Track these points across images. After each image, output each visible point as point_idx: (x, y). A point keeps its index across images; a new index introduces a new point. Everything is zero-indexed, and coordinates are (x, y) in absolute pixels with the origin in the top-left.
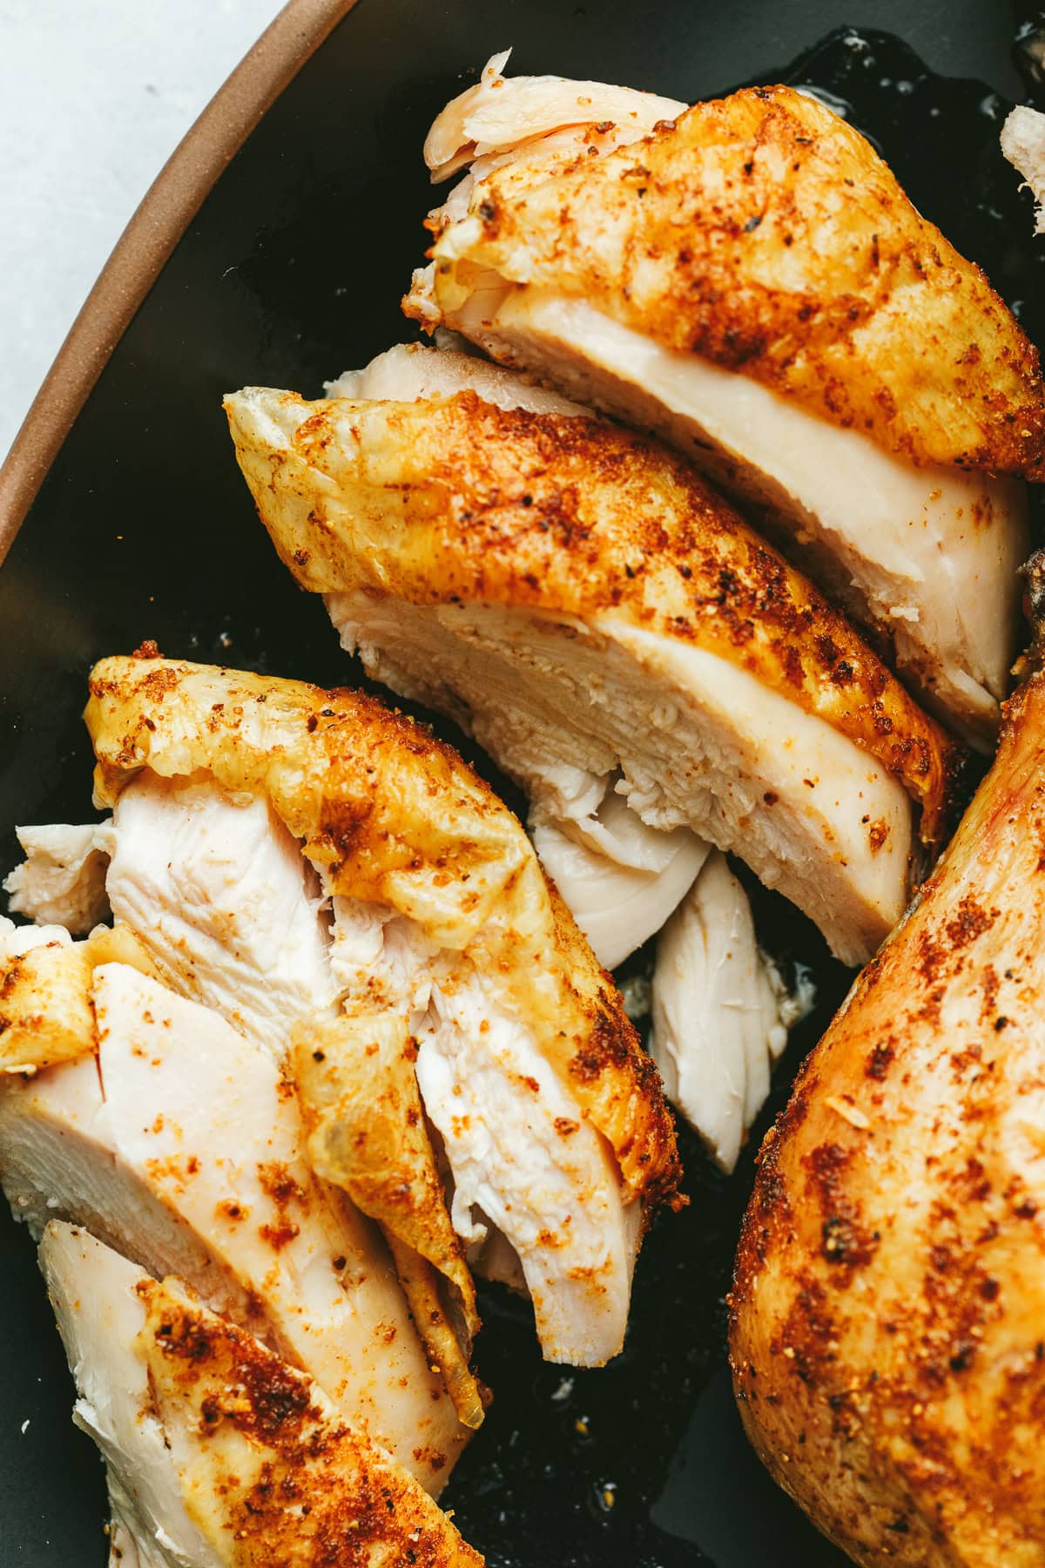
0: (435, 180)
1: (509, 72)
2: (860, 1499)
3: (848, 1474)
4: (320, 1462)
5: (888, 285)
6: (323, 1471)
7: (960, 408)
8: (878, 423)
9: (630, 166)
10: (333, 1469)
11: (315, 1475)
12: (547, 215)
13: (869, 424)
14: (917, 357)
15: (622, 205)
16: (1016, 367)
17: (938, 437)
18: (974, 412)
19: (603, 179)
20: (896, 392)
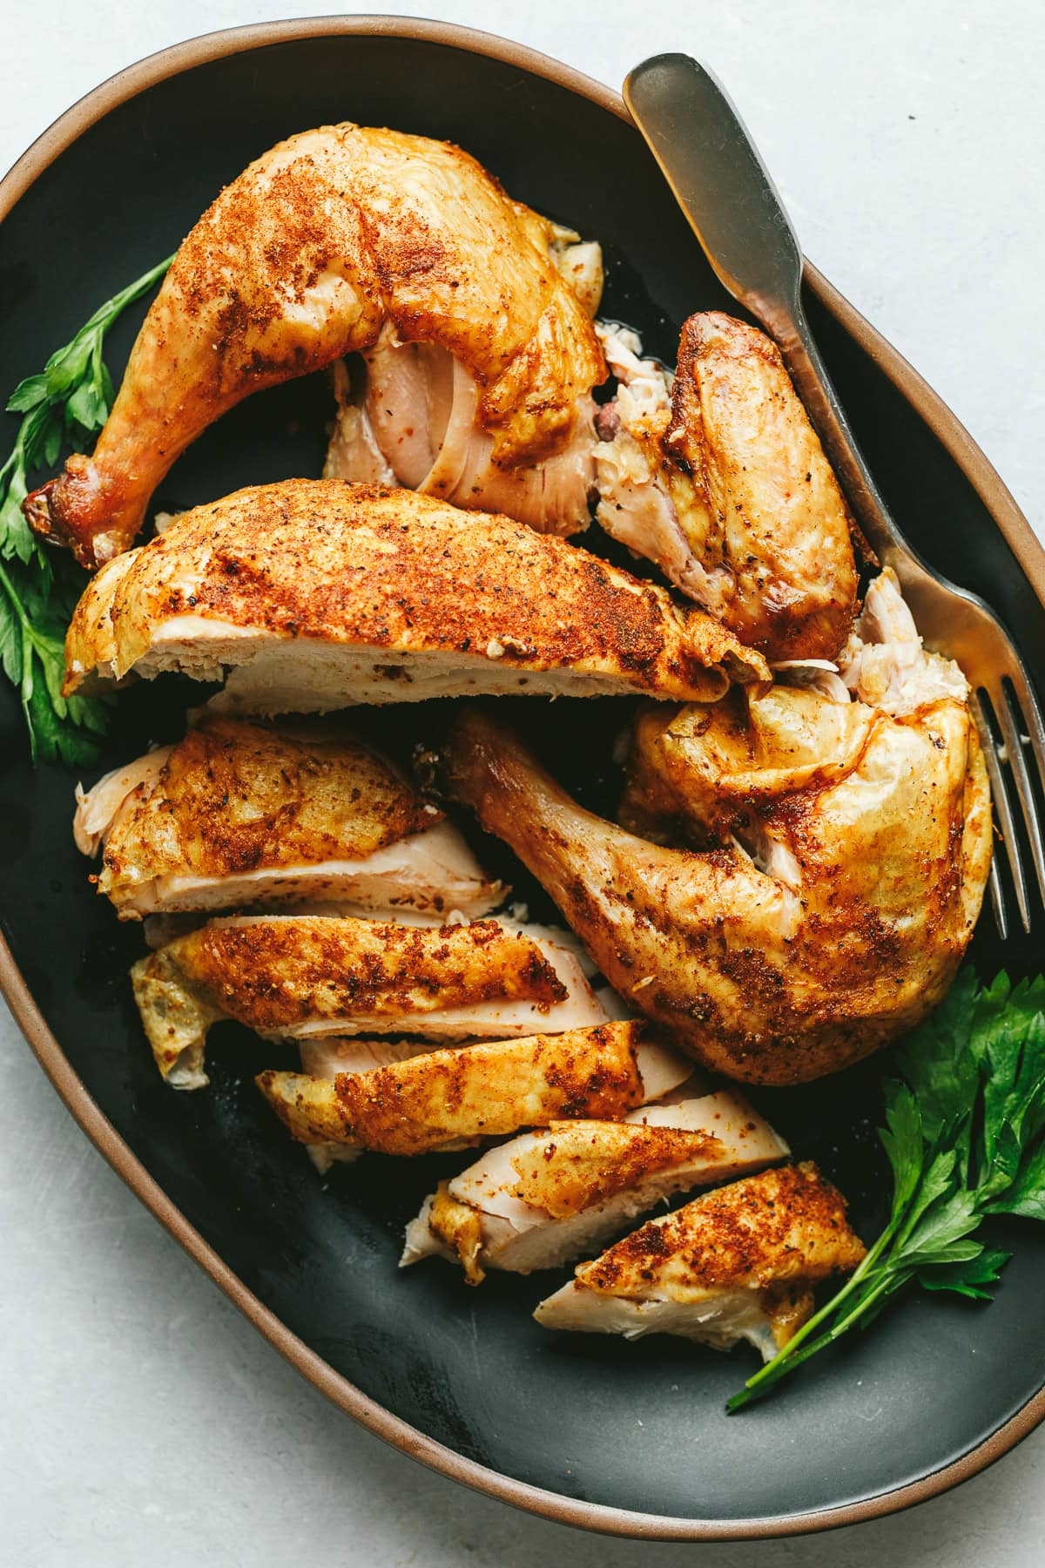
0: (93, 857)
1: (86, 791)
2: (828, 1049)
3: (813, 1049)
4: (689, 1232)
5: (300, 788)
6: (695, 1232)
7: (365, 821)
8: (333, 851)
9: (161, 801)
10: (695, 1227)
11: (695, 1237)
12: (135, 846)
13: (330, 853)
14: (331, 812)
15: (166, 822)
16: (380, 785)
17: (363, 839)
18: (372, 818)
19: (152, 815)
20: (331, 833)
